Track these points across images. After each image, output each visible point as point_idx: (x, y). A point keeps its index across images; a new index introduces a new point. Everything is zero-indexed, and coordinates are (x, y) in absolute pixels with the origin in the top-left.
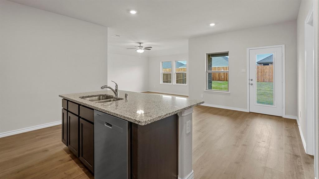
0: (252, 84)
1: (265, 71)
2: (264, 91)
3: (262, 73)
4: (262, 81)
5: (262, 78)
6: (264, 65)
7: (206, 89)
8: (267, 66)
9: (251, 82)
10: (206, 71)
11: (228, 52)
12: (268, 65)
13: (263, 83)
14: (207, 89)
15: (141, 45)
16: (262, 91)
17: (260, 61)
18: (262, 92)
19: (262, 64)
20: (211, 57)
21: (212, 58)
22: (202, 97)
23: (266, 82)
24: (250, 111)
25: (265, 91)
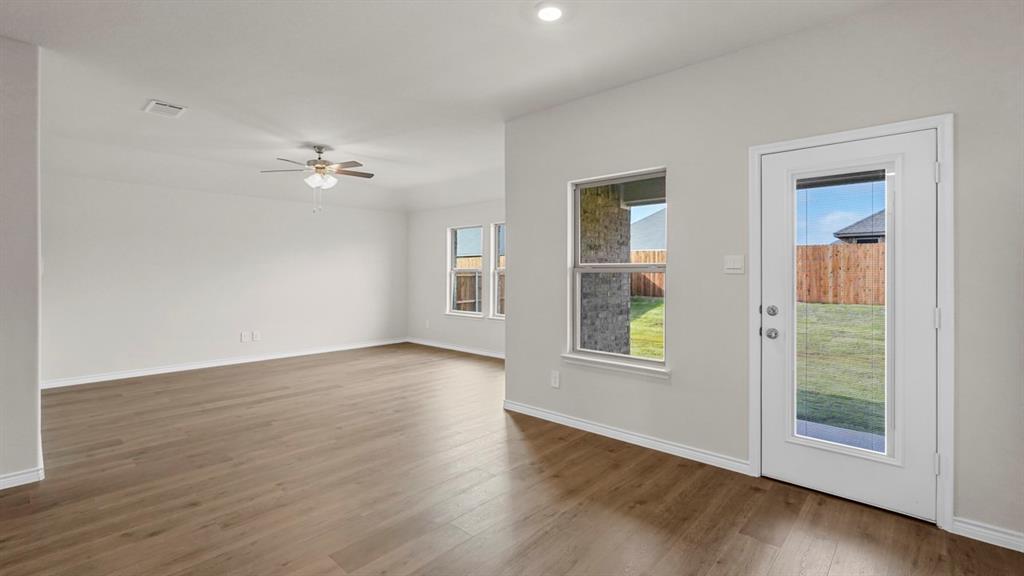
0: (773, 335)
1: (863, 265)
2: (855, 340)
3: (852, 269)
4: (852, 300)
5: (852, 289)
6: (858, 242)
7: (574, 350)
8: (868, 245)
9: (769, 322)
10: (575, 266)
11: (664, 171)
12: (876, 241)
13: (855, 308)
14: (578, 348)
15: (325, 156)
16: (851, 340)
17: (846, 229)
18: (851, 344)
19: (855, 241)
20: (623, 207)
21: (633, 208)
22: (557, 386)
23: (865, 303)
24: (766, 473)
25: (861, 341)
